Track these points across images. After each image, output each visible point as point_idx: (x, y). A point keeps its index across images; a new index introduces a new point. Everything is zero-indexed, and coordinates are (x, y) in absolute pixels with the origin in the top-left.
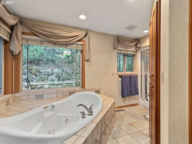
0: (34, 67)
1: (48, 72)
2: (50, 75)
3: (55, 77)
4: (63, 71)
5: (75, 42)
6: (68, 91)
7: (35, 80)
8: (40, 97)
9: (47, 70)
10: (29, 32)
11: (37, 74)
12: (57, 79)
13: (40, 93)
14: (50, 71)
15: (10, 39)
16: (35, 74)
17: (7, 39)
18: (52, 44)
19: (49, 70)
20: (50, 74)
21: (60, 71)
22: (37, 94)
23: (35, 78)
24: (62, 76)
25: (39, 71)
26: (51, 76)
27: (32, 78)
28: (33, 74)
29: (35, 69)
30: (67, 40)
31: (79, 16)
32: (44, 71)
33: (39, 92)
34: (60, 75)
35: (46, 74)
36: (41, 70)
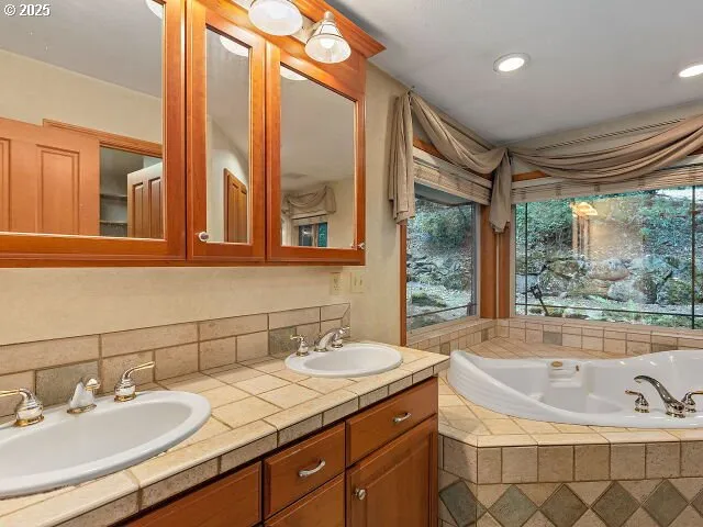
0: (560, 254)
1: (606, 267)
2: (613, 280)
3: (635, 286)
4: (673, 263)
5: (681, 158)
6: (647, 339)
7: (564, 294)
8: (553, 339)
9: (605, 262)
10: (528, 171)
11: (570, 275)
12: (641, 294)
13: (553, 329)
14: (617, 264)
15: (490, 201)
16: (563, 276)
17: (485, 202)
18: (588, 189)
19: (611, 260)
20: (614, 274)
21: (661, 264)
22: (546, 329)
23: (561, 285)
24: (668, 283)
25: (577, 265)
26: (618, 283)
27: (556, 286)
28: (558, 274)
29: (562, 259)
30: (641, 165)
31: (675, 74)
32: (594, 264)
33: (553, 325)
34: (657, 279)
35: (597, 277)
36: (581, 264)
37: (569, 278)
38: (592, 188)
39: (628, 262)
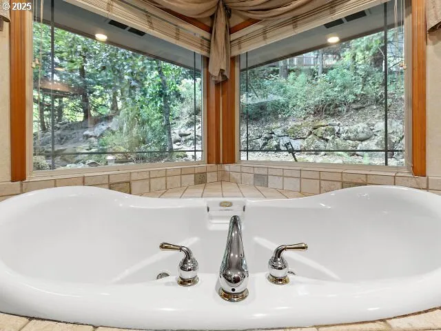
0: (322, 122)
1: (356, 130)
2: (362, 140)
3: (378, 144)
6: (339, 175)
7: (323, 153)
8: (261, 181)
9: (355, 127)
11: (328, 138)
13: (262, 172)
14: (364, 128)
16: (323, 139)
19: (359, 125)
20: (362, 136)
22: (256, 171)
25: (334, 130)
26: (365, 143)
28: (320, 137)
29: (324, 126)
32: (346, 128)
33: (260, 167)
35: (349, 138)
36: (337, 129)
37: (327, 140)
38: (291, 27)
39: (373, 125)
